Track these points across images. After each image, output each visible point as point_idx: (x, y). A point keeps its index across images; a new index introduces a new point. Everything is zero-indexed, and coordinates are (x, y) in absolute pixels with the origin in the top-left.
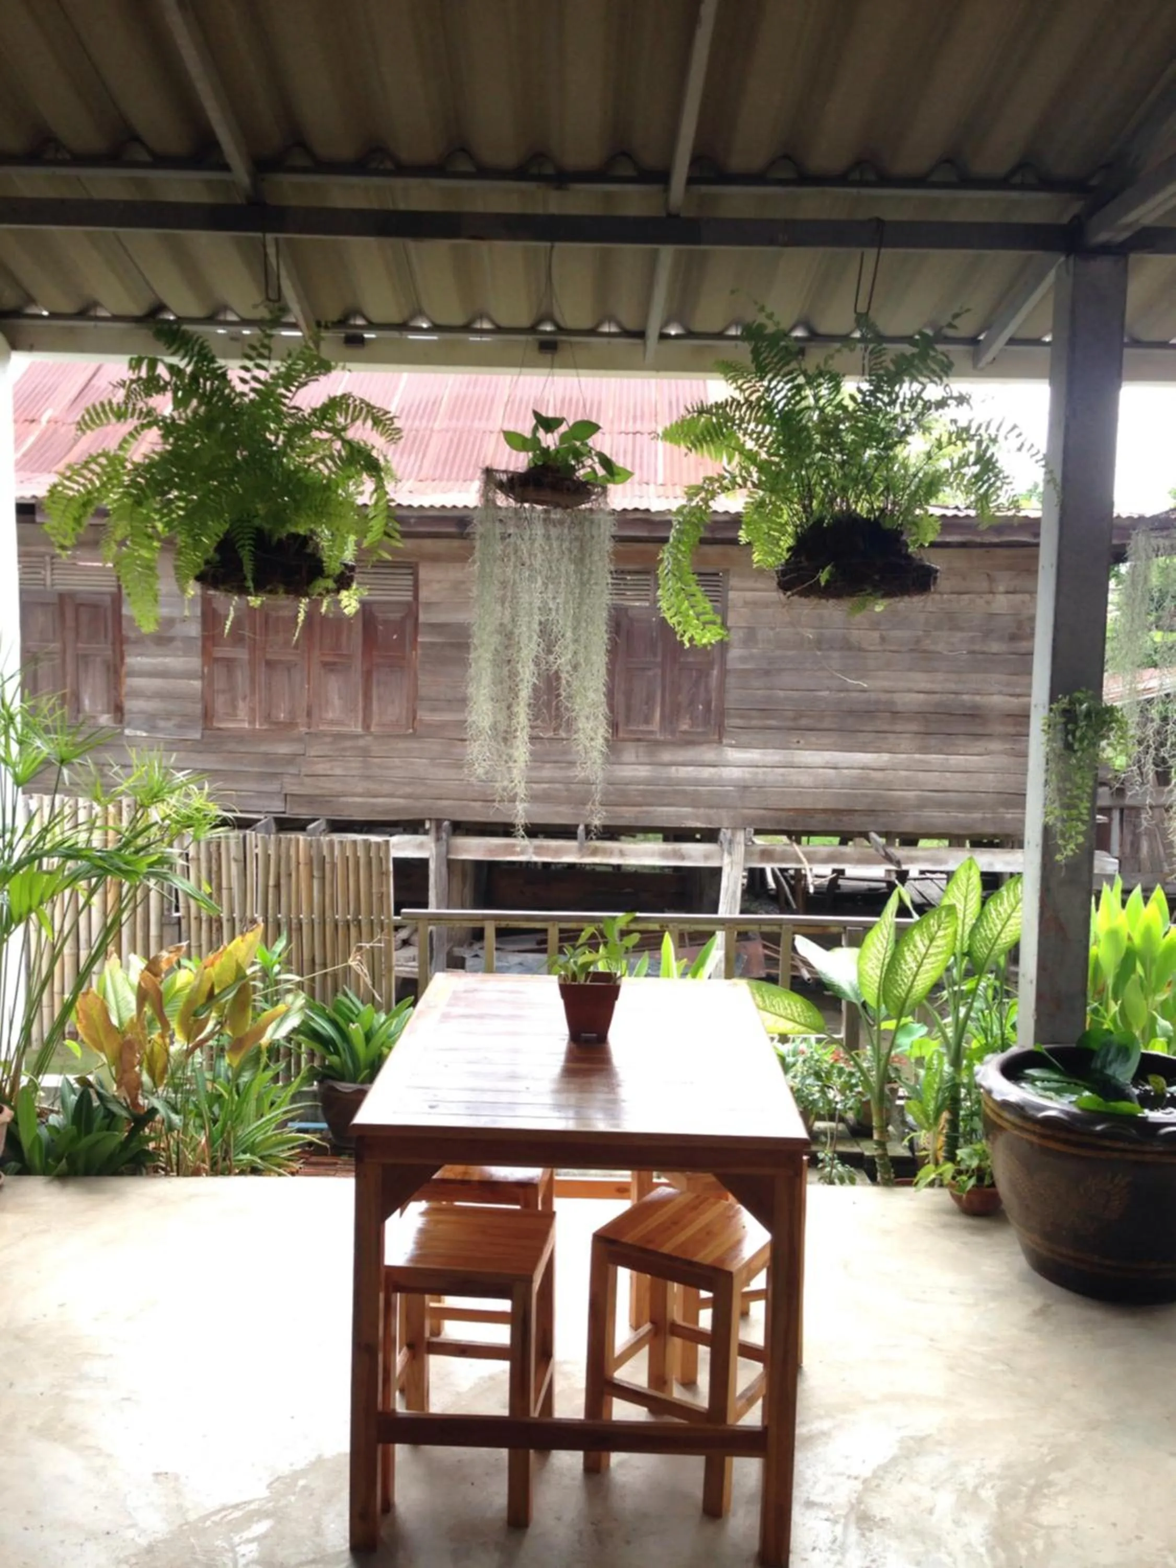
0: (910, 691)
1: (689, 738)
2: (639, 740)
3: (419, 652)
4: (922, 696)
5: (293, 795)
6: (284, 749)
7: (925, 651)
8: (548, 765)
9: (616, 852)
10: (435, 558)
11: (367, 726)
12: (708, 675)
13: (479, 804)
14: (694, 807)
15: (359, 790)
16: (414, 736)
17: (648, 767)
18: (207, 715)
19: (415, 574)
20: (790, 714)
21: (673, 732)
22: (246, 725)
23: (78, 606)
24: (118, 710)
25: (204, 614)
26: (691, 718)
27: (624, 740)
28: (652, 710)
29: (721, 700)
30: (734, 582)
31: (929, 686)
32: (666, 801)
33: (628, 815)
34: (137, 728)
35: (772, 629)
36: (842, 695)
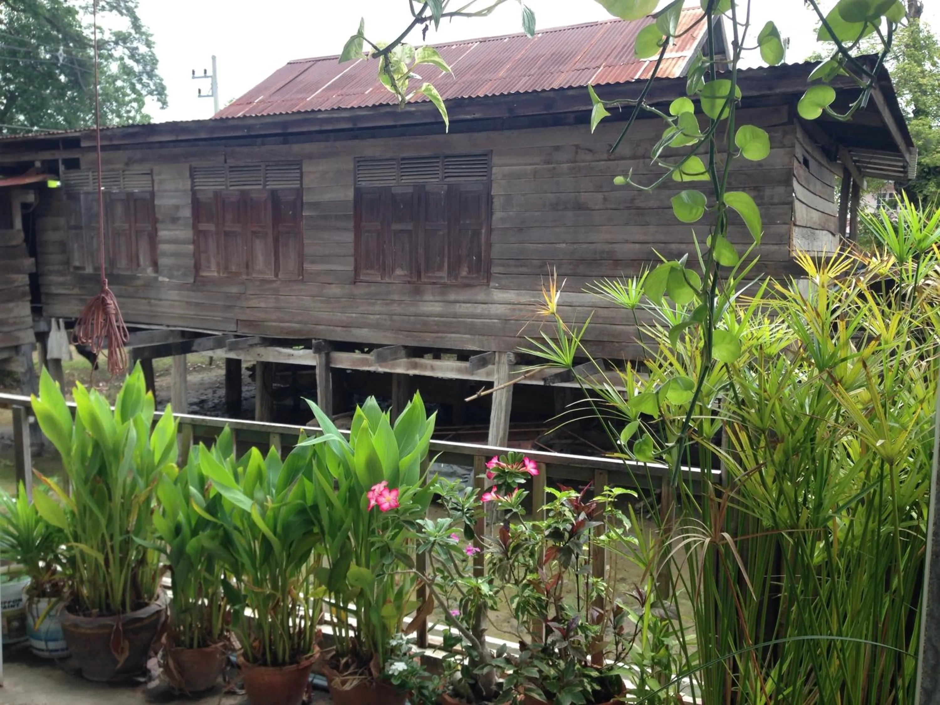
0: (627, 242)
1: (467, 281)
2: (434, 283)
3: (304, 222)
4: (637, 246)
5: (241, 321)
6: (234, 290)
7: (638, 208)
8: (379, 302)
9: (429, 366)
10: (310, 157)
11: (276, 275)
12: (479, 233)
13: (340, 328)
14: (471, 334)
15: (274, 317)
16: (302, 281)
17: (441, 304)
18: (197, 267)
19: (301, 169)
20: (537, 262)
21: (456, 278)
22: (216, 274)
23: (135, 200)
24: (155, 264)
25: (193, 202)
26: (468, 267)
27: (425, 283)
28: (442, 261)
29: (488, 251)
30: (496, 160)
31: (642, 238)
32: (453, 330)
33: (428, 340)
34: (164, 276)
35: (523, 195)
36: (575, 246)
